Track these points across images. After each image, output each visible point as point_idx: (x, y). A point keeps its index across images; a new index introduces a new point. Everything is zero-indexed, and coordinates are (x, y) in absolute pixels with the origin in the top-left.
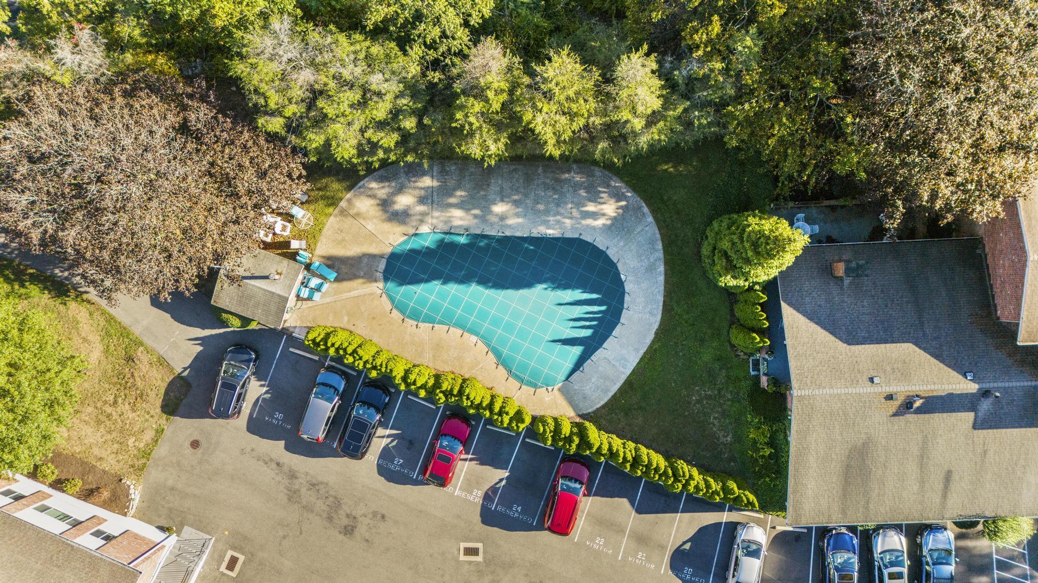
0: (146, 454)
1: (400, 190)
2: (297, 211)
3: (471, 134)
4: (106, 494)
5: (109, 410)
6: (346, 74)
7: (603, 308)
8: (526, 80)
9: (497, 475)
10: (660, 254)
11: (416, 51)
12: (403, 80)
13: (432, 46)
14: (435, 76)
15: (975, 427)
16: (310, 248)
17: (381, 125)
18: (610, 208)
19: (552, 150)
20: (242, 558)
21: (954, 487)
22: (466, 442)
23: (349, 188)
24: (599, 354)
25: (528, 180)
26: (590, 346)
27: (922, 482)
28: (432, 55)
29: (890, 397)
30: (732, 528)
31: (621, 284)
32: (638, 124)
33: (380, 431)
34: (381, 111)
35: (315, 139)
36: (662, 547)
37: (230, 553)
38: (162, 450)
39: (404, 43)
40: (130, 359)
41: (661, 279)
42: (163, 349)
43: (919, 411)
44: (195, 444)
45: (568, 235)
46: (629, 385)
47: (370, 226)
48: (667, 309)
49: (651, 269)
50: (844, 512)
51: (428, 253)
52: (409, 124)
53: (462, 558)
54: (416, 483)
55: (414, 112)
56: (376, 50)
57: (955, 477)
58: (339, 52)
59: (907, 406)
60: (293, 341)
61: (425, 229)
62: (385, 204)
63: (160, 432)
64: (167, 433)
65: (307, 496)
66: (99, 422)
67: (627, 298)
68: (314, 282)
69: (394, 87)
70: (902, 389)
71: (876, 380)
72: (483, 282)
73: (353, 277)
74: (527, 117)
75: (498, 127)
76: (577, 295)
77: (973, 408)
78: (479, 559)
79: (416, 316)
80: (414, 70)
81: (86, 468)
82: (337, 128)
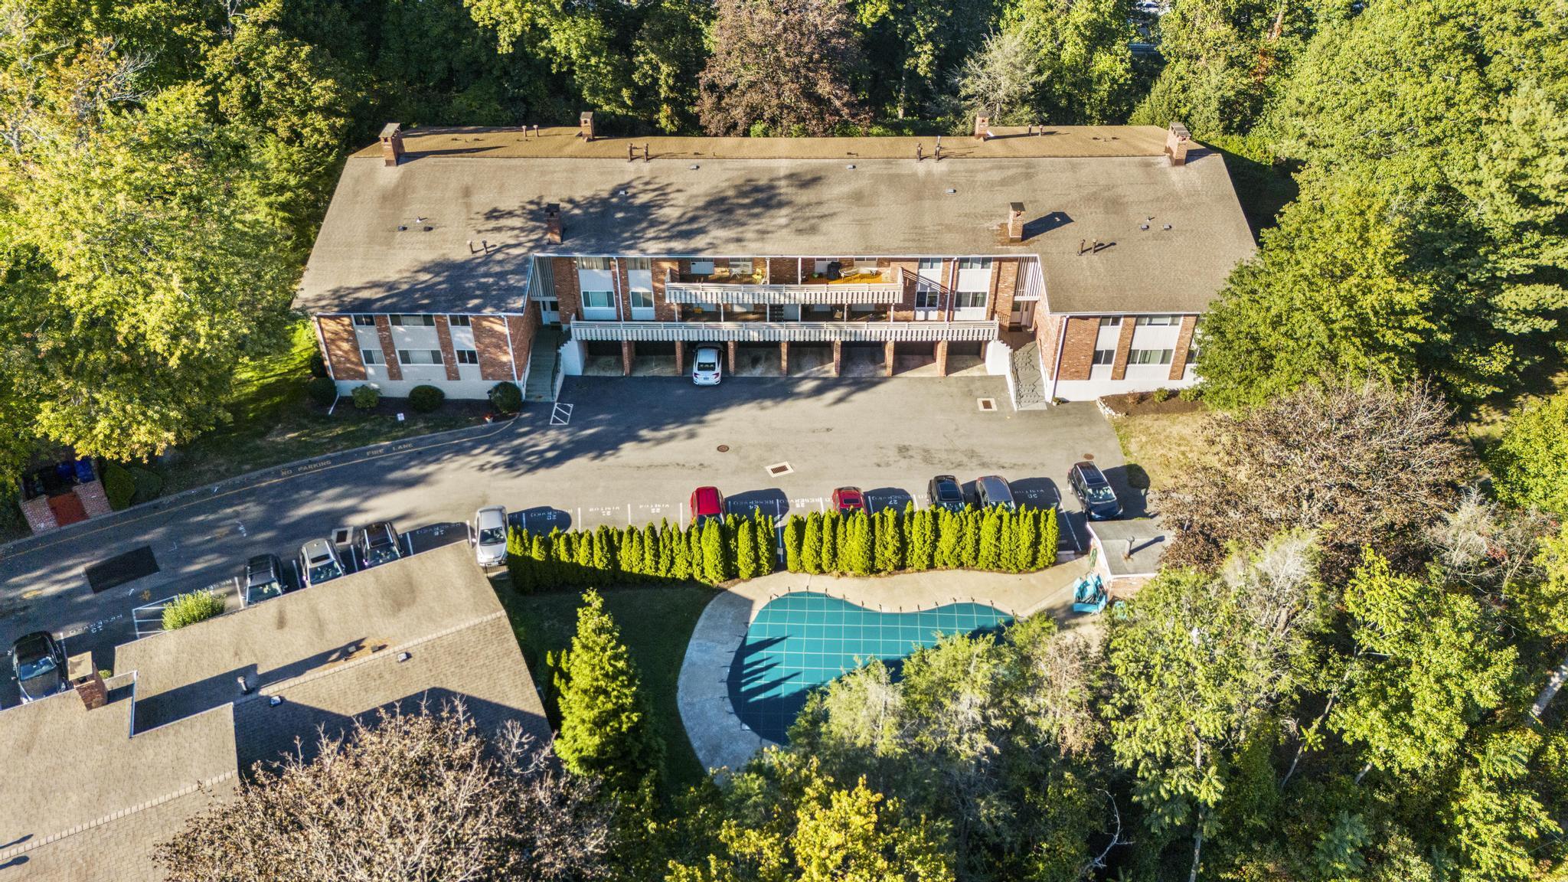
7: (743, 689)
29: (378, 648)
37: (994, 408)
41: (696, 744)
49: (714, 749)
53: (785, 464)
67: (730, 708)
70: (366, 658)
71: (404, 656)
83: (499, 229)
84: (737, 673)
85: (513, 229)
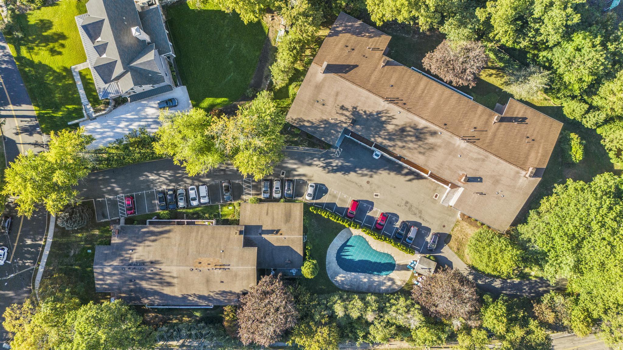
0: (456, 225)
1: (390, 286)
2: (416, 283)
3: (375, 301)
4: (466, 217)
5: (464, 237)
6: (401, 316)
8: (363, 313)
9: (369, 214)
10: (327, 266)
11: (386, 320)
12: (389, 314)
13: (382, 321)
14: (382, 314)
15: (262, 226)
16: (413, 273)
17: (394, 305)
18: (338, 278)
19: (357, 297)
20: (434, 197)
21: (266, 211)
22: (377, 223)
23: (403, 287)
24: (343, 243)
25: (358, 287)
26: (345, 245)
27: (273, 213)
28: (382, 319)
29: (281, 234)
30: (313, 199)
31: (337, 260)
32: (339, 301)
33: (398, 226)
34: (394, 308)
35: (408, 302)
36: (330, 194)
37: (437, 199)
38: (452, 226)
39: (388, 322)
40: (458, 249)
41: (327, 260)
42: (450, 251)
43: (275, 230)
44: (444, 226)
45: (349, 273)
46: (336, 235)
47: (398, 278)
48: (326, 253)
49: (329, 263)
50: (290, 206)
51: (384, 270)
52: (388, 304)
53: (379, 194)
54: (390, 213)
55: (387, 307)
56: (394, 321)
57: (266, 214)
58: (402, 321)
59: (277, 232)
60: (419, 251)
61: (384, 276)
62: (394, 283)
63: (452, 230)
64: (451, 230)
65: (417, 212)
66: (467, 234)
67: (335, 256)
68: (412, 265)
69: (391, 313)
70: (278, 236)
71: (284, 238)
72: (371, 262)
73: (403, 265)
74: (363, 305)
75: (368, 302)
76: (347, 258)
77: (263, 231)
78: (375, 194)
79: (388, 255)
80: (386, 316)
81: (470, 223)
82: (403, 305)
83: (342, 114)
84: (341, 249)
85: (346, 116)
